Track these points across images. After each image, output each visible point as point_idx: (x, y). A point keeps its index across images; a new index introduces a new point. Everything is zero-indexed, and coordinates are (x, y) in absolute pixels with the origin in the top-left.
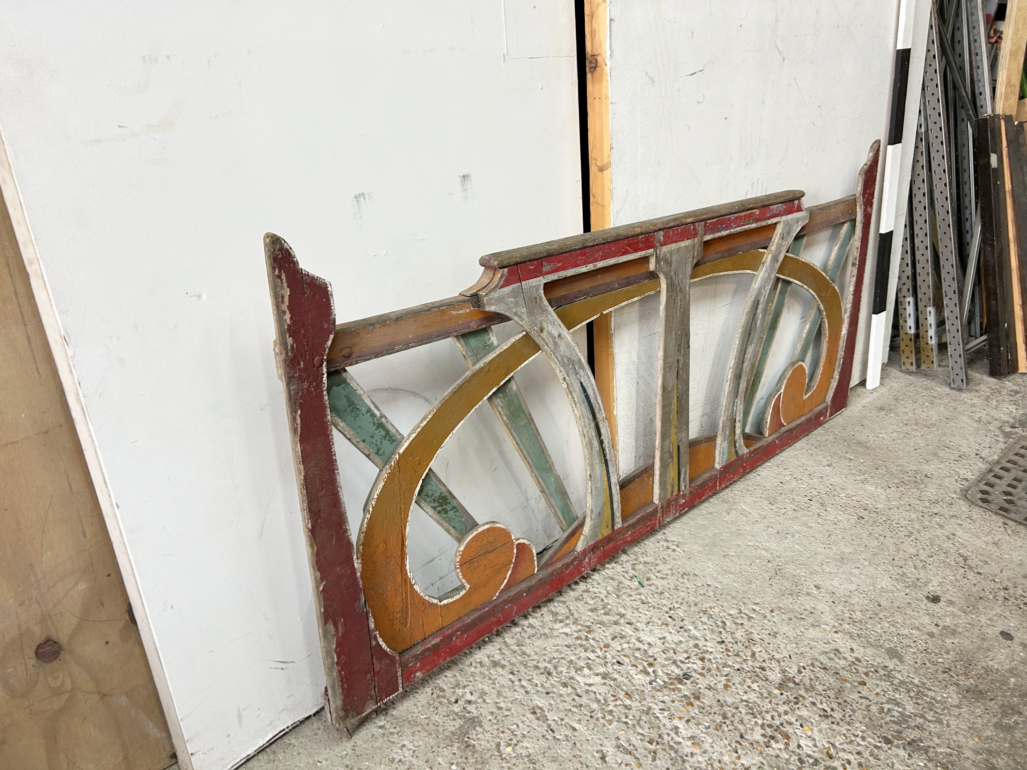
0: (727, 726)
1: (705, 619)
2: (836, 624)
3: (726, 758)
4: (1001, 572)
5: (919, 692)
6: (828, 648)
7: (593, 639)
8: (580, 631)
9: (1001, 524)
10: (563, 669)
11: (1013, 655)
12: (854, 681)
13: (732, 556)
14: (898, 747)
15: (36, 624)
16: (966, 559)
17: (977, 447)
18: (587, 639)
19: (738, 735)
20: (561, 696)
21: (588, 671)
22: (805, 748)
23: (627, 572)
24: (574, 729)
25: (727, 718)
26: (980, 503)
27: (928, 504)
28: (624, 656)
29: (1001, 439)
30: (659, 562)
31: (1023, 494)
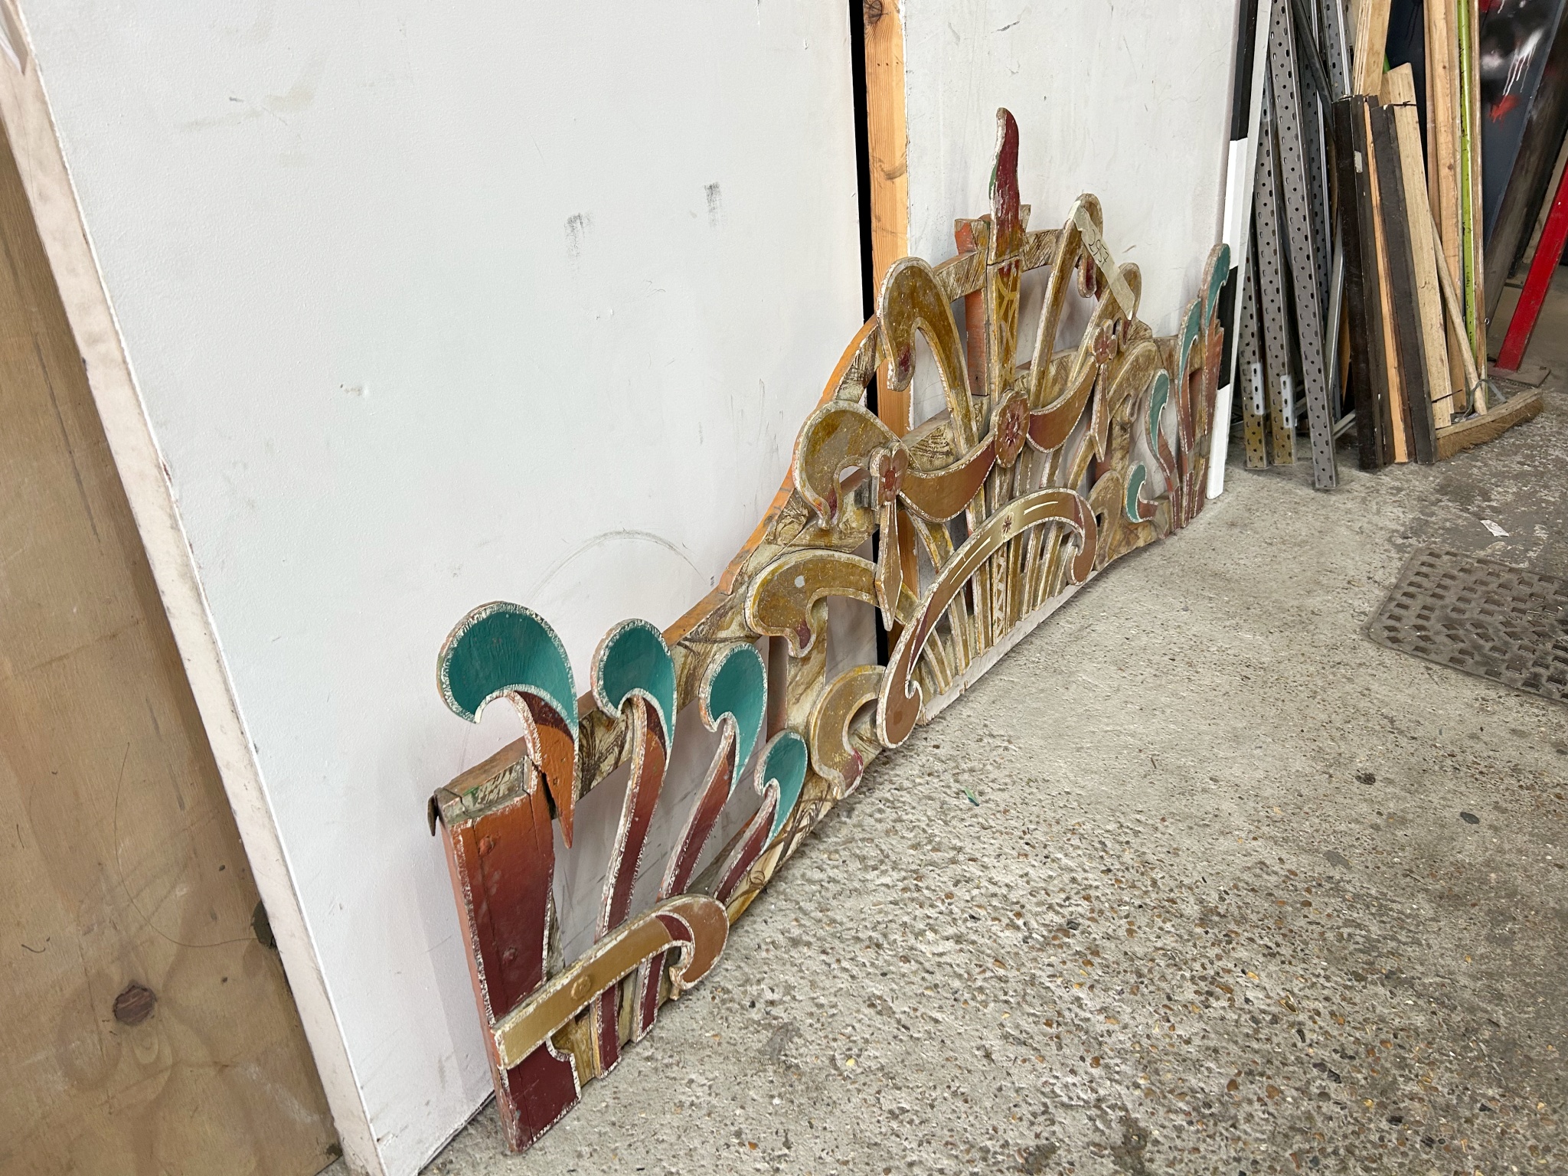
0: (1146, 986)
1: (1075, 841)
2: (1252, 828)
3: (1156, 1031)
4: (1441, 733)
5: (1381, 906)
6: (1250, 861)
7: (928, 888)
8: (905, 878)
9: (1423, 670)
10: (896, 937)
11: (1484, 842)
12: (1296, 902)
13: (1088, 748)
14: (1373, 983)
15: (113, 962)
16: (1392, 721)
17: (1367, 568)
18: (918, 889)
19: (1164, 996)
20: (904, 975)
21: (933, 935)
22: (1255, 1001)
23: (949, 787)
24: (936, 1021)
25: (1144, 976)
26: (1389, 644)
27: (1325, 652)
28: (979, 906)
29: (1394, 554)
30: (989, 767)
31: (1439, 627)
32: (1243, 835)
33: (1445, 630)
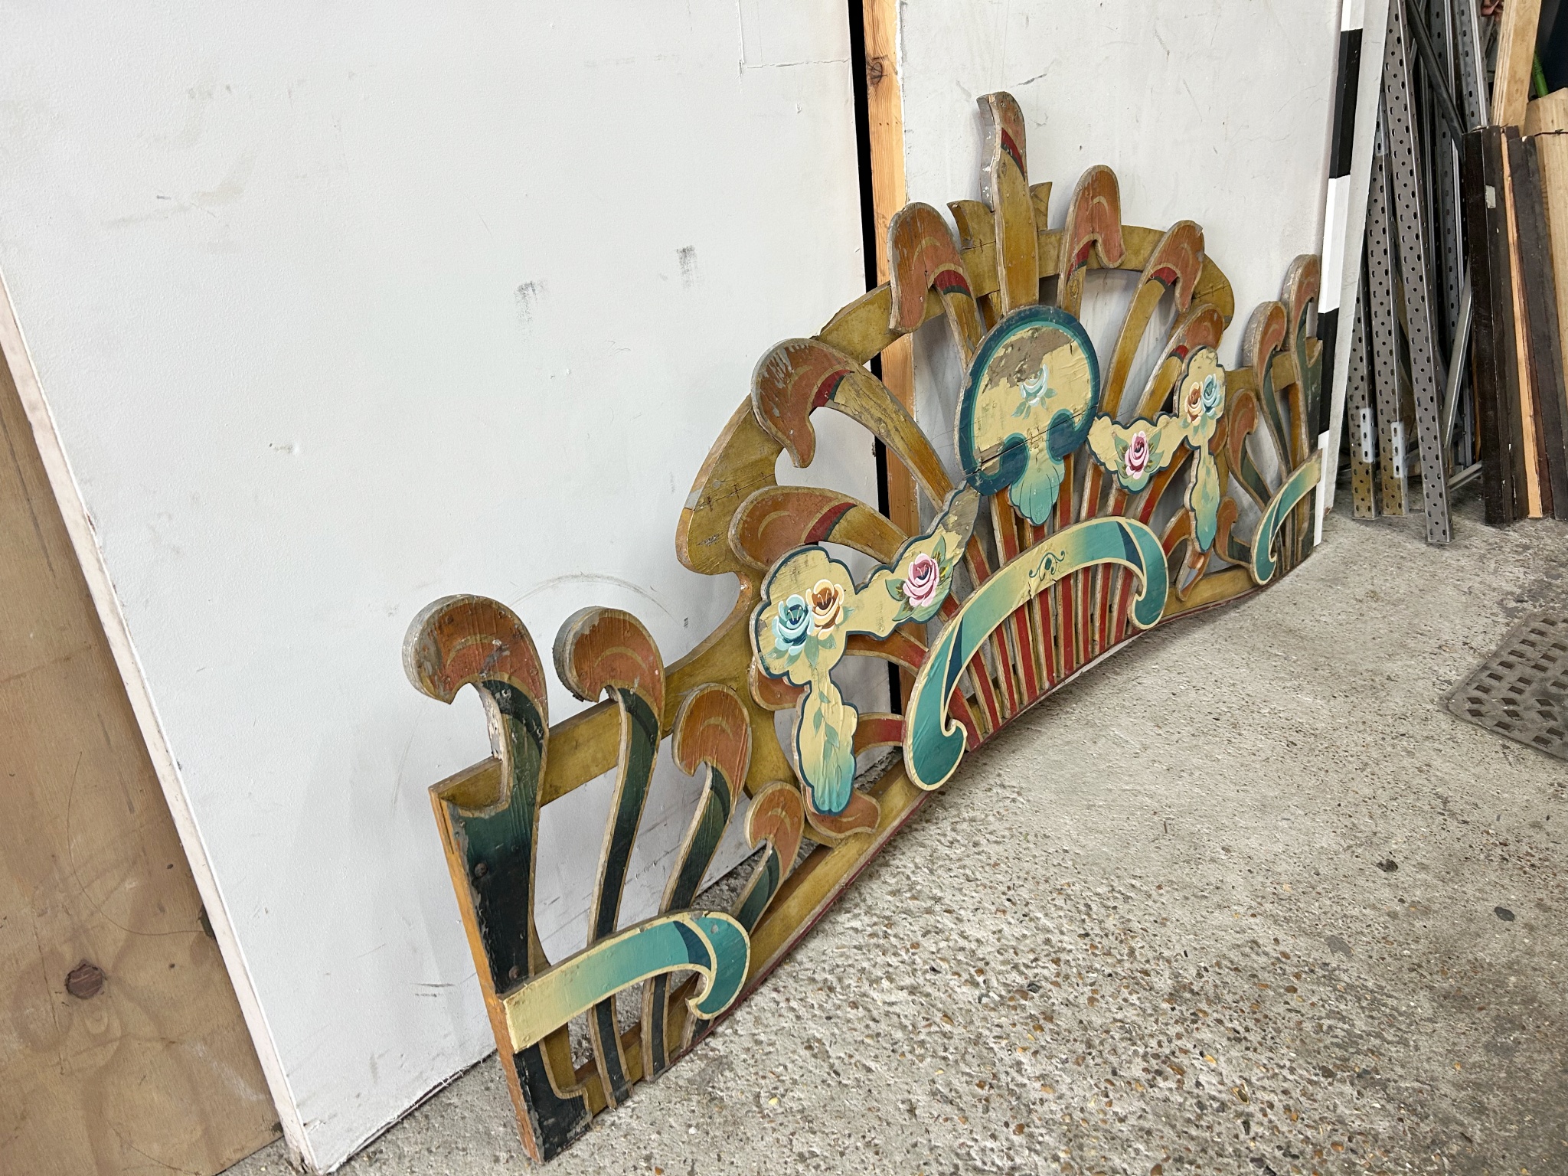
0: (1093, 1058)
1: (1060, 902)
2: (1254, 904)
3: (1091, 1105)
4: (1498, 819)
5: (1374, 999)
6: (1241, 939)
7: (895, 936)
8: (875, 924)
9: (1498, 748)
10: (851, 982)
11: (1513, 942)
12: (1280, 987)
13: (1100, 806)
14: (1342, 1081)
15: (65, 942)
16: (1445, 802)
17: (1466, 632)
18: (886, 935)
19: (1109, 1070)
20: (849, 1021)
21: (888, 983)
22: (1206, 1086)
23: (945, 835)
24: (869, 1070)
25: (1094, 1047)
26: (1469, 717)
27: (1390, 721)
28: (941, 959)
29: (1501, 619)
30: (991, 818)
31: (1533, 701)
32: (1242, 910)
33: (1539, 705)
